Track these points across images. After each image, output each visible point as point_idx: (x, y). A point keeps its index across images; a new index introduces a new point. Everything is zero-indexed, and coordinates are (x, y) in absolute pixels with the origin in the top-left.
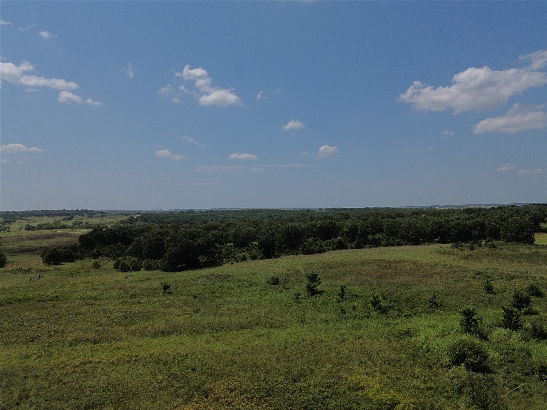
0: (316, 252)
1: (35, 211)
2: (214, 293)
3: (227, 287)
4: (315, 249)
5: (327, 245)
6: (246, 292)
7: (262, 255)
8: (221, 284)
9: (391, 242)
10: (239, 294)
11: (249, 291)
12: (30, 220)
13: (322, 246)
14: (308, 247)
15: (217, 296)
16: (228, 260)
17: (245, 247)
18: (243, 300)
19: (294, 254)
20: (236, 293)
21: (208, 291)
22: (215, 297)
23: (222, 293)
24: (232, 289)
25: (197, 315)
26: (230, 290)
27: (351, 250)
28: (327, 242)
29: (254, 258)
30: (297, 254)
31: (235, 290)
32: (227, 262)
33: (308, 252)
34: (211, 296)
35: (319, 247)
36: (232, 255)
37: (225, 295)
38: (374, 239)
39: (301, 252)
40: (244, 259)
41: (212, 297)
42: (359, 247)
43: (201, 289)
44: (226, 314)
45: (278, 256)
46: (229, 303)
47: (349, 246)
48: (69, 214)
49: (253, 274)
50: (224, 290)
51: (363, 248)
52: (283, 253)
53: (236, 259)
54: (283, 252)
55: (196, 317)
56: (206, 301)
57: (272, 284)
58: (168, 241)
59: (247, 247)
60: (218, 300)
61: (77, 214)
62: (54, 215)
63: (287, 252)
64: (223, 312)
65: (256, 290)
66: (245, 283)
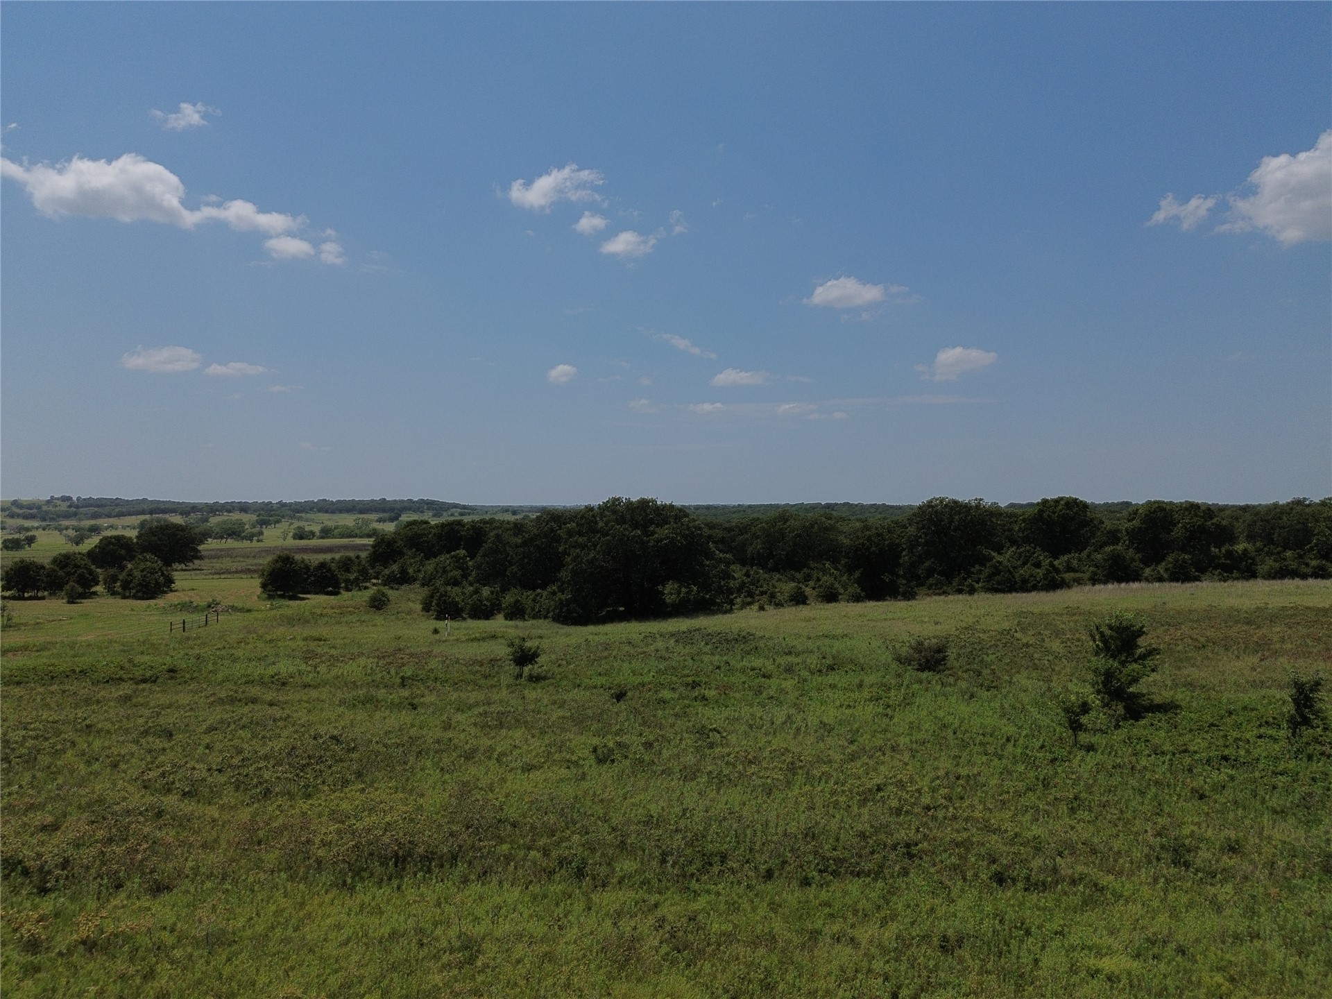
0: (1035, 588)
1: (325, 500)
2: (695, 685)
3: (743, 671)
4: (1032, 576)
5: (1070, 569)
6: (819, 690)
7: (854, 589)
8: (725, 658)
9: (1294, 565)
10: (791, 697)
11: (833, 686)
12: (312, 520)
13: (1057, 571)
14: (1009, 571)
15: (704, 698)
16: (749, 599)
17: (798, 570)
18: (813, 721)
19: (960, 591)
20: (782, 691)
21: (674, 679)
22: (696, 699)
23: (725, 689)
24: (764, 676)
25: (607, 773)
26: (757, 681)
27: (1157, 585)
28: (1072, 558)
29: (830, 597)
30: (972, 591)
31: (774, 682)
32: (745, 605)
33: (1006, 584)
34: (681, 697)
35: (1047, 570)
36: (761, 587)
37: (737, 695)
38: (1230, 554)
39: (982, 588)
40: (799, 599)
41: (683, 698)
42: (1182, 577)
43: (649, 671)
44: (741, 775)
45: (909, 596)
46: (751, 727)
47: (1147, 571)
48: (392, 510)
49: (834, 637)
50: (732, 679)
51: (1197, 579)
52: (924, 588)
53: (773, 596)
54: (922, 585)
55: (602, 779)
56: (660, 713)
57: (922, 669)
58: (570, 533)
59: (805, 570)
60: (708, 712)
61: (410, 509)
62: (361, 512)
63: (936, 584)
64: (727, 763)
65: (860, 686)
66: (813, 661)
